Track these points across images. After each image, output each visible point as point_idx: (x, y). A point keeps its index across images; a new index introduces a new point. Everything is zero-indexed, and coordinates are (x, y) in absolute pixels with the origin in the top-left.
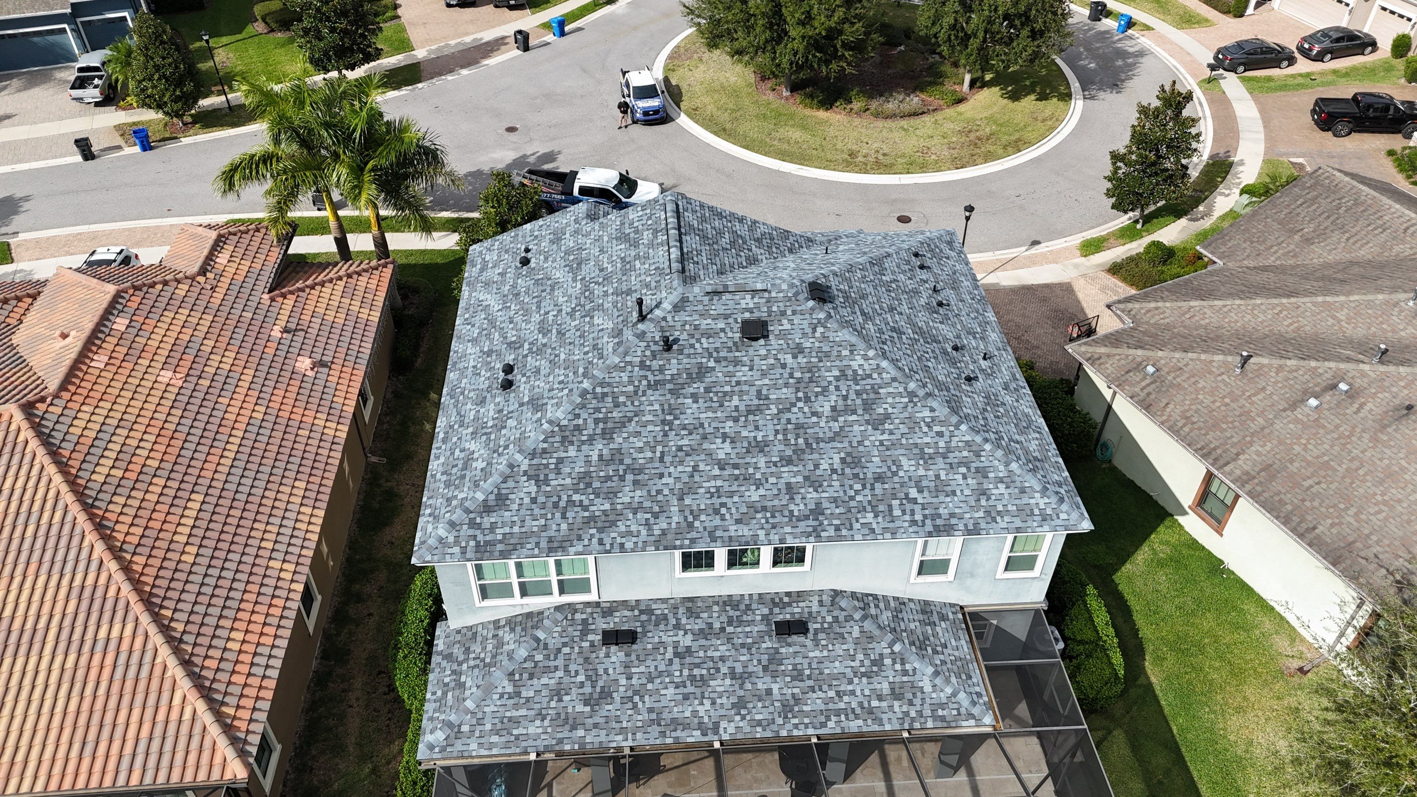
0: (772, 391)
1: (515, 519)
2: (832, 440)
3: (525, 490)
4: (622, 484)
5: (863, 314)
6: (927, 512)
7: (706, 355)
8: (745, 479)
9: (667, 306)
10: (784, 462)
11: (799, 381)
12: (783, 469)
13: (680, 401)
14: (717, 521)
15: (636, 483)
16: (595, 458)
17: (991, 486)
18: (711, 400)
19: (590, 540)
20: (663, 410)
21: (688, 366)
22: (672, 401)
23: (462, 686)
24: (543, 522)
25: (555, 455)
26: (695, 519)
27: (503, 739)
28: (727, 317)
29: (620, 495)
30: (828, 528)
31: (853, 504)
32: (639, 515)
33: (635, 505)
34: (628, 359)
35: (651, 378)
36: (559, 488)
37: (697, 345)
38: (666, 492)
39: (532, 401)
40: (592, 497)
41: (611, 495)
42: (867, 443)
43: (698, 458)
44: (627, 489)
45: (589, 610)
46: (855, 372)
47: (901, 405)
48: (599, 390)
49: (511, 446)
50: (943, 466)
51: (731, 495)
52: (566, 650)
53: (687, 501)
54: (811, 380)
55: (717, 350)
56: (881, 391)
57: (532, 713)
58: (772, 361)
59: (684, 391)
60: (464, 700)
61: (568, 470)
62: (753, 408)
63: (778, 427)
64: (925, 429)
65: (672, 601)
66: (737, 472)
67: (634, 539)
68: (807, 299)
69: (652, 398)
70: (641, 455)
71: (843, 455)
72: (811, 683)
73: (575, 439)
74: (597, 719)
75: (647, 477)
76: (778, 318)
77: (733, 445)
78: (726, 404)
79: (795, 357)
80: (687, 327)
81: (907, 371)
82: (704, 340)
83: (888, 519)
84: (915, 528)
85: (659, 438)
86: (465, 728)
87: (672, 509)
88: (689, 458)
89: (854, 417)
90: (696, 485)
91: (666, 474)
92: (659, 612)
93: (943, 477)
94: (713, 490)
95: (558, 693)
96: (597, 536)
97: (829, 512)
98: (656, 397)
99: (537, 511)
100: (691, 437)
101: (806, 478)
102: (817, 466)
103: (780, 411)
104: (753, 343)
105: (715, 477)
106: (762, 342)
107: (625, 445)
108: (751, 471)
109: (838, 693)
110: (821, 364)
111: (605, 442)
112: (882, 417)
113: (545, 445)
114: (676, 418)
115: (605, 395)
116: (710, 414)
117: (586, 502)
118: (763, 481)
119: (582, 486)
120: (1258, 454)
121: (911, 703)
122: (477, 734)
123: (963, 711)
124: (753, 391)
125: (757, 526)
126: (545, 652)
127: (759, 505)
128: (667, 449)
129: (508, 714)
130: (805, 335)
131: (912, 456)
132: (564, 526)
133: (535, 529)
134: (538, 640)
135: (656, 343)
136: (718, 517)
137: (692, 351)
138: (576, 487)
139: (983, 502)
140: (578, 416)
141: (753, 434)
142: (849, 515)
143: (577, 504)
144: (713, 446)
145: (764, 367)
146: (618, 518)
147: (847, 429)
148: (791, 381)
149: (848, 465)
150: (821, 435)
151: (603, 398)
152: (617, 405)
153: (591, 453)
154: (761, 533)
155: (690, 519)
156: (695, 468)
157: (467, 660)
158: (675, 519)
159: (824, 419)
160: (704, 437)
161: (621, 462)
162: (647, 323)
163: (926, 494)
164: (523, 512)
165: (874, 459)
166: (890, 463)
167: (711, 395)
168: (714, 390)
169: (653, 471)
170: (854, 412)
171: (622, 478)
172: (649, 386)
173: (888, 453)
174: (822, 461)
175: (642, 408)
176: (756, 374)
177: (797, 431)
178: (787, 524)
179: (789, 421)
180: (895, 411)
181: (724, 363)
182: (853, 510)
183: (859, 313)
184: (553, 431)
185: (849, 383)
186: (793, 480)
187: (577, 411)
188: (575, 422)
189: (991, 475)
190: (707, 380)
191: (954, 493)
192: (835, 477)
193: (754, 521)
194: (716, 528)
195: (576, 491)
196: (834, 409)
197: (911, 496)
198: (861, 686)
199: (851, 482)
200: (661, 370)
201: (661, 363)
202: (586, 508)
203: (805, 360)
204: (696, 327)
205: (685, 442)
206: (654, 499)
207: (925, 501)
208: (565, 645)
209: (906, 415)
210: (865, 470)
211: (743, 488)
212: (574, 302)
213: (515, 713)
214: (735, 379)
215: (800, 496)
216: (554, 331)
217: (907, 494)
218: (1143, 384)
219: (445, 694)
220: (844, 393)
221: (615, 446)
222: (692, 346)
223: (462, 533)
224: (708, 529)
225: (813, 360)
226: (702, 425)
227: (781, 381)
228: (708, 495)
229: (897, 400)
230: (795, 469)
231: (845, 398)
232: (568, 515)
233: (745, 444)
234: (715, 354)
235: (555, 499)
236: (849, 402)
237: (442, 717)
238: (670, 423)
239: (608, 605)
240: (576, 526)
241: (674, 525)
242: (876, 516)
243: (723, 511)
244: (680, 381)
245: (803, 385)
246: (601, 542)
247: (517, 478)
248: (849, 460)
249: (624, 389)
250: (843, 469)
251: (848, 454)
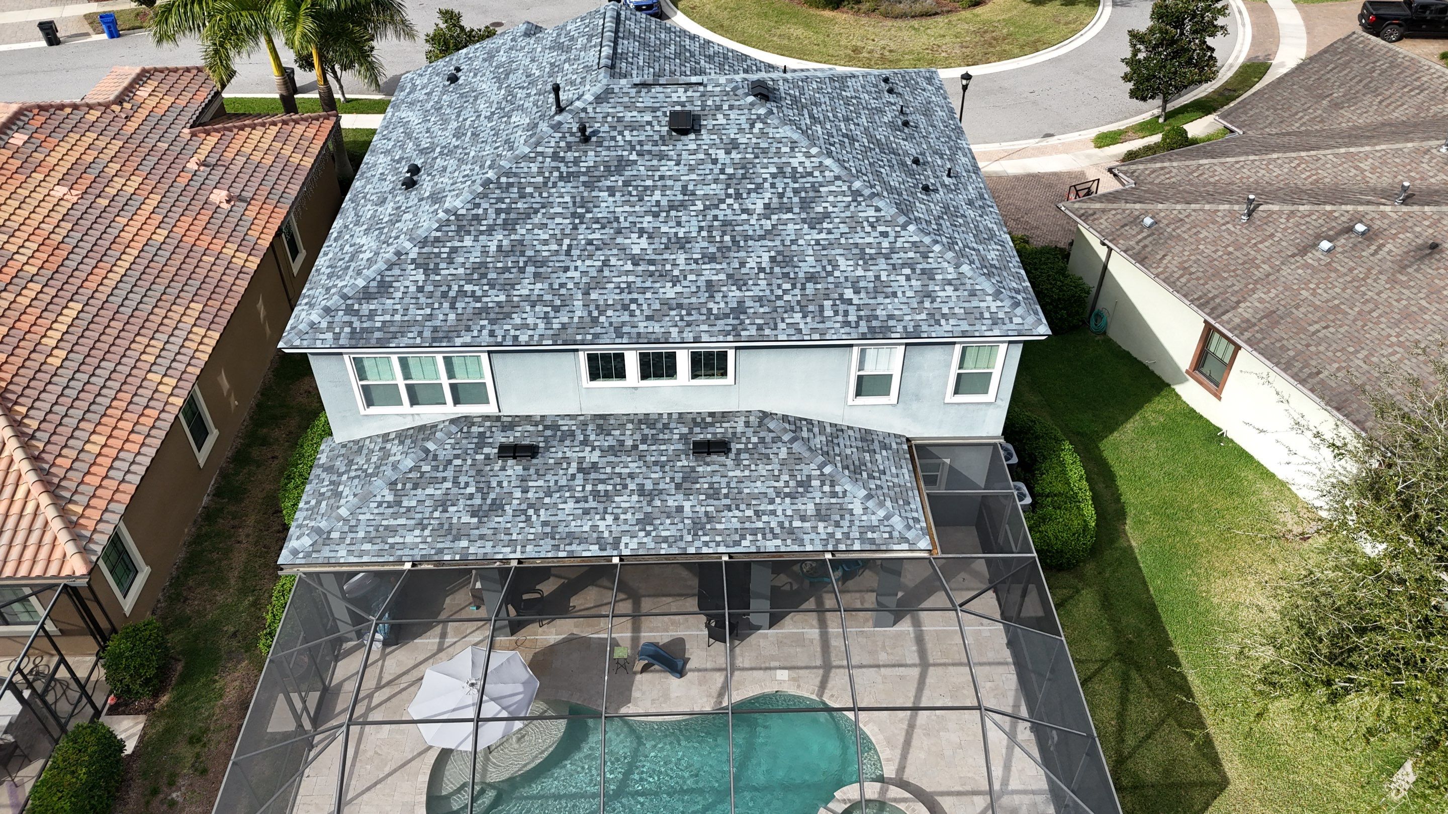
0: (699, 187)
1: (398, 307)
2: (762, 238)
3: (411, 278)
4: (522, 276)
5: (812, 116)
6: (862, 313)
7: (629, 148)
8: (661, 276)
9: (589, 97)
10: (706, 260)
11: (731, 177)
12: (704, 267)
13: (594, 194)
14: (626, 317)
15: (536, 275)
16: (493, 248)
17: (937, 288)
18: (630, 194)
19: (480, 331)
20: (574, 203)
21: (606, 159)
22: (586, 194)
23: (338, 495)
24: (428, 311)
25: (449, 244)
26: (600, 314)
27: (376, 547)
28: (654, 110)
29: (517, 287)
30: (749, 327)
31: (779, 303)
32: (537, 308)
33: (534, 298)
34: (539, 149)
35: (563, 169)
36: (450, 278)
37: (619, 138)
38: (570, 285)
39: (431, 196)
40: (486, 288)
41: (508, 287)
42: (801, 242)
43: (609, 253)
44: (527, 281)
45: (488, 424)
46: (794, 169)
47: (844, 204)
48: (503, 180)
49: (402, 236)
50: (885, 267)
51: (644, 291)
52: (458, 462)
53: (594, 296)
54: (744, 177)
55: (641, 143)
56: (821, 189)
57: (412, 522)
58: (702, 156)
59: (600, 184)
60: (338, 507)
61: (462, 260)
62: (676, 203)
63: (703, 224)
64: (868, 229)
65: (582, 418)
66: (652, 268)
67: (530, 332)
68: (747, 95)
69: (563, 190)
70: (546, 248)
71: (773, 254)
72: (728, 502)
73: (472, 228)
74: (484, 531)
75: (550, 270)
76: (712, 112)
77: (651, 241)
78: (646, 198)
79: (728, 152)
80: (609, 119)
81: (854, 171)
82: (626, 133)
83: (817, 319)
84: (847, 329)
85: (567, 231)
86: (335, 535)
87: (575, 303)
88: (599, 252)
89: (790, 216)
90: (605, 280)
91: (572, 268)
92: (566, 428)
93: (884, 277)
94: (623, 285)
95: (443, 504)
96: (489, 327)
97: (752, 311)
98: (568, 189)
99: (423, 300)
100: (603, 231)
101: (729, 276)
102: (743, 264)
103: (706, 208)
104: (682, 137)
105: (627, 273)
106: (692, 136)
107: (528, 237)
108: (668, 267)
109: (757, 513)
110: (757, 161)
111: (506, 233)
112: (820, 216)
113: (439, 234)
114: (587, 212)
115: (510, 185)
116: (627, 208)
117: (479, 293)
118: (681, 278)
119: (476, 276)
120: (1260, 300)
121: (837, 525)
122: (348, 541)
123: (896, 534)
124: (678, 186)
125: (670, 324)
126: (433, 463)
127: (674, 302)
128: (575, 242)
129: (385, 523)
130: (741, 130)
131: (850, 256)
132: (452, 317)
133: (419, 318)
134: (427, 451)
135: (572, 134)
136: (626, 313)
137: (613, 143)
138: (468, 277)
139: (927, 304)
140: (478, 206)
141: (674, 230)
142: (775, 315)
143: (469, 294)
144: (628, 241)
145: (692, 162)
146: (514, 310)
147: (780, 227)
148: (722, 177)
149: (778, 264)
150: (750, 233)
151: (507, 188)
152: (522, 196)
153: (489, 243)
154: (674, 331)
155: (595, 313)
156: (606, 263)
157: (347, 471)
158: (578, 313)
159: (755, 217)
160: (619, 232)
161: (522, 253)
162: (565, 114)
163: (863, 295)
164: (406, 300)
165: (807, 258)
166: (825, 263)
167: (630, 189)
168: (634, 183)
169: (557, 265)
170: (790, 210)
171: (522, 270)
172: (561, 178)
173: (825, 252)
174: (749, 260)
175: (551, 199)
176: (683, 169)
177: (724, 228)
178: (704, 322)
179: (715, 218)
180: (836, 209)
181: (647, 157)
182: (779, 310)
183: (807, 116)
184: (448, 220)
185: (786, 180)
186: (715, 278)
187: (477, 201)
188: (474, 212)
189: (938, 277)
190: (626, 173)
191: (895, 294)
192: (762, 275)
193: (667, 318)
194: (624, 324)
195: (469, 282)
196: (767, 206)
197: (845, 297)
198: (783, 507)
199: (780, 281)
200: (577, 161)
201: (576, 154)
202: (478, 299)
203: (739, 156)
204: (620, 120)
205: (597, 235)
206: (556, 292)
207: (862, 302)
208: (457, 457)
209: (848, 214)
210: (797, 270)
211: (658, 285)
212: (495, 106)
213: (392, 522)
214: (659, 173)
215: (721, 294)
216: (469, 134)
217: (841, 295)
218: (1140, 237)
219: (319, 503)
220: (780, 190)
221: (517, 237)
222: (613, 138)
223: (337, 319)
224: (615, 325)
225: (748, 156)
226: (617, 219)
227: (710, 177)
228: (618, 291)
229: (839, 198)
230: (718, 267)
231: (781, 196)
232: (458, 305)
233: (664, 240)
234: (638, 148)
235: (444, 288)
236: (785, 200)
237: (312, 524)
238: (581, 217)
239: (510, 419)
240: (465, 317)
241: (576, 320)
242: (804, 317)
243: (633, 307)
244: (596, 174)
245: (735, 181)
246: (492, 334)
247: (404, 266)
248: (779, 258)
249: (532, 180)
250: (771, 268)
251: (779, 253)
